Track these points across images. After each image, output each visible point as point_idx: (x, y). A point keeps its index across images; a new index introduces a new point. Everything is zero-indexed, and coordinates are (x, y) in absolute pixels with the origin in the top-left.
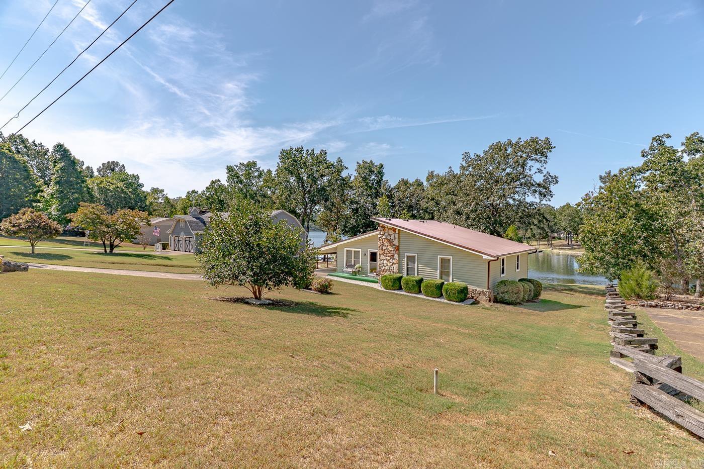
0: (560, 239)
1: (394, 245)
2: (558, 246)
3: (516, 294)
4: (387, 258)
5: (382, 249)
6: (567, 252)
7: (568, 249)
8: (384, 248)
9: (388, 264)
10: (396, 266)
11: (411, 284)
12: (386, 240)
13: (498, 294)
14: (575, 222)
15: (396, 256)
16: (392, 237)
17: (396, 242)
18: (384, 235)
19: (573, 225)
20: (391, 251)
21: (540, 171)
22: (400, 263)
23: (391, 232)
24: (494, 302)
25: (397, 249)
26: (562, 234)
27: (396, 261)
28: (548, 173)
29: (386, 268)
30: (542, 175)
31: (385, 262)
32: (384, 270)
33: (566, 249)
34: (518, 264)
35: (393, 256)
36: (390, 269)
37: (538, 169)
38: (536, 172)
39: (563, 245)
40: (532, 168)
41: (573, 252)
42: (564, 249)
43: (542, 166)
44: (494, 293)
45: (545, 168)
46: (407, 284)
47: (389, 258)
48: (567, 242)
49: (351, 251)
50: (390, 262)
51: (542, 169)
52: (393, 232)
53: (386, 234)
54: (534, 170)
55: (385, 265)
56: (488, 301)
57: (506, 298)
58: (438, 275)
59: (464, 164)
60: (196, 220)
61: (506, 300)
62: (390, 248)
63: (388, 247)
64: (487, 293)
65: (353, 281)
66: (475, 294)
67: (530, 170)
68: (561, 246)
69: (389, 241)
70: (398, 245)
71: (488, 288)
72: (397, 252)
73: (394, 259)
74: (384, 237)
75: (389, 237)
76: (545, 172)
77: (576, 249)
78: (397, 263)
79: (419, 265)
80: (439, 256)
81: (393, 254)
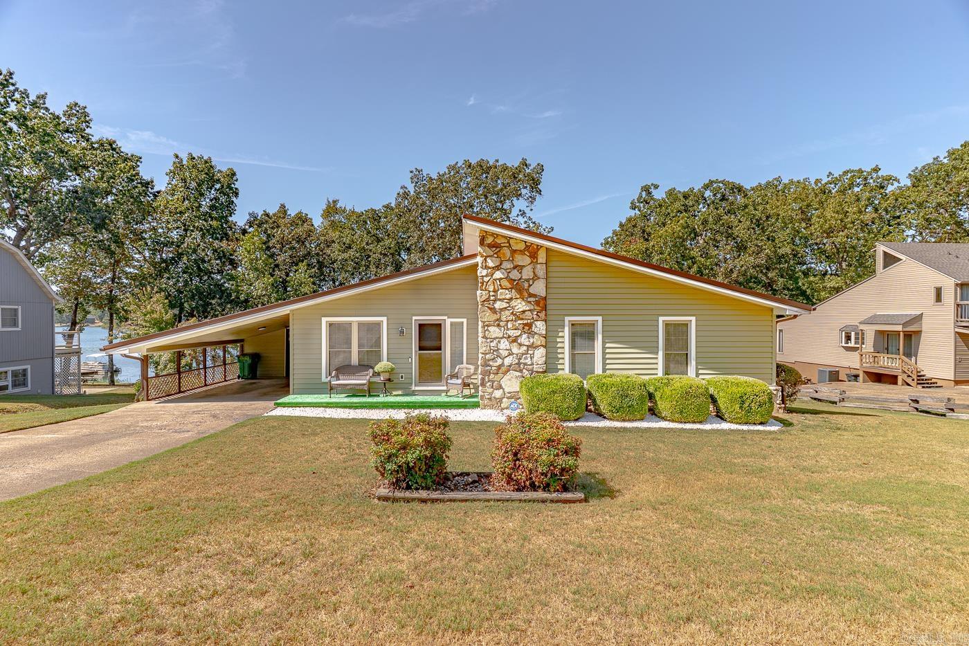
1: (531, 295)
4: (511, 333)
5: (493, 310)
8: (498, 305)
9: (515, 350)
10: (540, 354)
12: (506, 283)
15: (540, 327)
16: (527, 273)
17: (540, 290)
18: (498, 268)
20: (524, 312)
23: (524, 260)
25: (542, 304)
27: (537, 340)
29: (507, 361)
31: (504, 344)
32: (499, 367)
35: (530, 325)
36: (519, 364)
45: (531, 210)
47: (514, 333)
49: (350, 324)
50: (520, 345)
52: (528, 260)
53: (507, 265)
55: (505, 353)
58: (660, 366)
62: (520, 306)
63: (513, 303)
65: (358, 411)
69: (518, 287)
70: (543, 294)
72: (542, 315)
73: (531, 334)
74: (498, 275)
75: (515, 275)
78: (542, 346)
79: (608, 345)
80: (661, 319)
81: (529, 321)
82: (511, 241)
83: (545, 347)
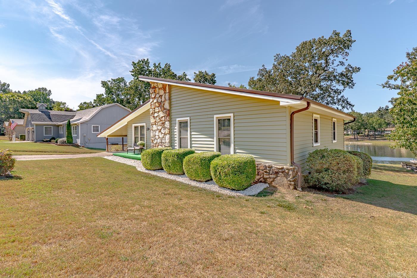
0: (348, 135)
1: (164, 109)
2: (347, 139)
3: (344, 172)
6: (354, 143)
7: (355, 141)
8: (155, 115)
9: (160, 136)
10: (168, 138)
11: (170, 159)
12: (157, 104)
13: (310, 173)
14: (359, 122)
15: (167, 124)
16: (163, 99)
17: (167, 106)
19: (358, 124)
20: (162, 117)
21: (342, 63)
22: (171, 133)
24: (303, 189)
25: (169, 113)
26: (350, 132)
27: (167, 131)
28: (349, 65)
30: (344, 67)
31: (157, 133)
33: (353, 141)
34: (334, 132)
35: (164, 124)
36: (161, 142)
37: (340, 62)
38: (338, 65)
39: (351, 139)
40: (334, 62)
41: (359, 143)
42: (352, 141)
43: (344, 59)
44: (302, 172)
45: (347, 60)
46: (167, 160)
47: (160, 128)
48: (354, 137)
50: (162, 133)
51: (344, 61)
52: (163, 92)
53: (157, 96)
54: (336, 63)
55: (157, 137)
56: (292, 187)
57: (326, 180)
58: (215, 146)
59: (276, 63)
60: (40, 113)
61: (326, 184)
62: (161, 114)
63: (159, 114)
64: (291, 173)
66: (269, 174)
67: (333, 63)
68: (349, 139)
69: (161, 106)
70: (168, 108)
71: (292, 163)
72: (168, 118)
73: (165, 128)
75: (160, 100)
76: (346, 64)
77: (360, 141)
78: (168, 134)
79: (193, 133)
80: (215, 116)
81: (163, 121)
82: (158, 84)
83: (169, 134)
